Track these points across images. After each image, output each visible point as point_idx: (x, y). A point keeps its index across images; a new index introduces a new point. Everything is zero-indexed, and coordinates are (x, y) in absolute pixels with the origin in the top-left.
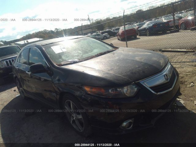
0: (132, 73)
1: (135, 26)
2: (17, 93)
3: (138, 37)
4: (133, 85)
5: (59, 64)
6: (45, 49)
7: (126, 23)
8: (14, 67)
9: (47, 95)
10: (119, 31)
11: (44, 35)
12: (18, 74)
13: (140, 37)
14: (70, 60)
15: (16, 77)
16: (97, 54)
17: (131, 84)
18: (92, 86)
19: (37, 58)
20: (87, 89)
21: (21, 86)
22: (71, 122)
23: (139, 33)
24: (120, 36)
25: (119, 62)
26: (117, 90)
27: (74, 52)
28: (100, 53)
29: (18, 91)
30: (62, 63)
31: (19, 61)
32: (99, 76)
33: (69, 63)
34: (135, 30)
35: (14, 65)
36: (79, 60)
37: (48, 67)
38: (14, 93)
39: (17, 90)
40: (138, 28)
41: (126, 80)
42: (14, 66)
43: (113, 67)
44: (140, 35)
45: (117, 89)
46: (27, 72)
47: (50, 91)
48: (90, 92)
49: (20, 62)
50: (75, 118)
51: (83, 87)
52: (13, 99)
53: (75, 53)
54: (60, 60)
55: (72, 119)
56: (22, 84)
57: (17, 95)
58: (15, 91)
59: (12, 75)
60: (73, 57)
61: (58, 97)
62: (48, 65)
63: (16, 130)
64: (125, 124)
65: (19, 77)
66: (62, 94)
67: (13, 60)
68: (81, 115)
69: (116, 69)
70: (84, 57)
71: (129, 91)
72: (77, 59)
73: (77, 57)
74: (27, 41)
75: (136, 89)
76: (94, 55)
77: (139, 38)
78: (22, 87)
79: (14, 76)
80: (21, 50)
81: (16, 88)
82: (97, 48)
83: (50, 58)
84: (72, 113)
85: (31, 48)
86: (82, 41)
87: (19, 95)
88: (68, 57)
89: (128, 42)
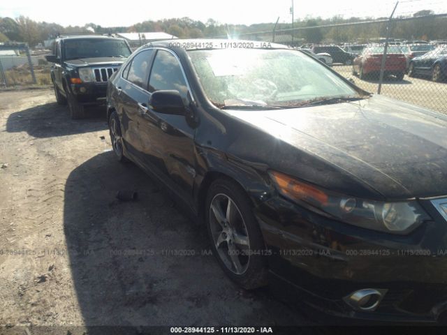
0: (413, 171)
1: (406, 50)
2: (106, 145)
3: (406, 77)
4: (412, 203)
5: (218, 102)
6: (192, 59)
7: (381, 38)
8: (112, 87)
9: (175, 167)
10: (360, 54)
11: (182, 29)
12: (119, 104)
13: (411, 79)
14: (245, 100)
15: (113, 110)
16: (315, 100)
17: (406, 201)
18: (295, 177)
19: (159, 76)
20: (282, 182)
21: (119, 132)
22: (218, 244)
23: (413, 69)
24: (361, 66)
25: (375, 131)
26: (361, 207)
27: (259, 81)
28: (322, 98)
29: (110, 141)
30: (227, 103)
31: (125, 76)
32: (320, 156)
33: (243, 105)
34: (405, 59)
35: (113, 83)
36: (267, 102)
37: (191, 105)
38: (101, 143)
39: (108, 137)
40: (414, 55)
41: (394, 186)
42: (111, 84)
43: (359, 143)
44: (413, 76)
45: (362, 203)
46: (140, 104)
47: (184, 161)
48: (287, 191)
49: (127, 79)
50: (230, 241)
51: (271, 175)
52: (96, 154)
53: (258, 84)
54: (222, 93)
55: (221, 240)
56: (122, 129)
57: (107, 148)
58: (103, 138)
59: (105, 102)
60: (254, 91)
61: (201, 179)
62: (193, 99)
63: (93, 225)
64: (358, 296)
65: (120, 112)
66: (211, 176)
67: (110, 71)
68: (247, 238)
69: (368, 150)
70: (279, 100)
71: (391, 215)
72: (263, 100)
73: (262, 95)
74: (143, 36)
75: (416, 216)
76: (306, 99)
77: (409, 83)
78: (121, 136)
79: (109, 106)
80: (131, 53)
81: (106, 133)
82: (311, 84)
83: (199, 83)
84: (225, 227)
85: (159, 51)
86: (282, 58)
87: (111, 149)
88: (242, 90)
89: (383, 86)
